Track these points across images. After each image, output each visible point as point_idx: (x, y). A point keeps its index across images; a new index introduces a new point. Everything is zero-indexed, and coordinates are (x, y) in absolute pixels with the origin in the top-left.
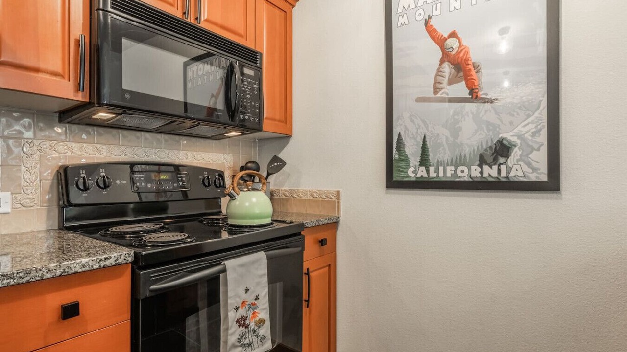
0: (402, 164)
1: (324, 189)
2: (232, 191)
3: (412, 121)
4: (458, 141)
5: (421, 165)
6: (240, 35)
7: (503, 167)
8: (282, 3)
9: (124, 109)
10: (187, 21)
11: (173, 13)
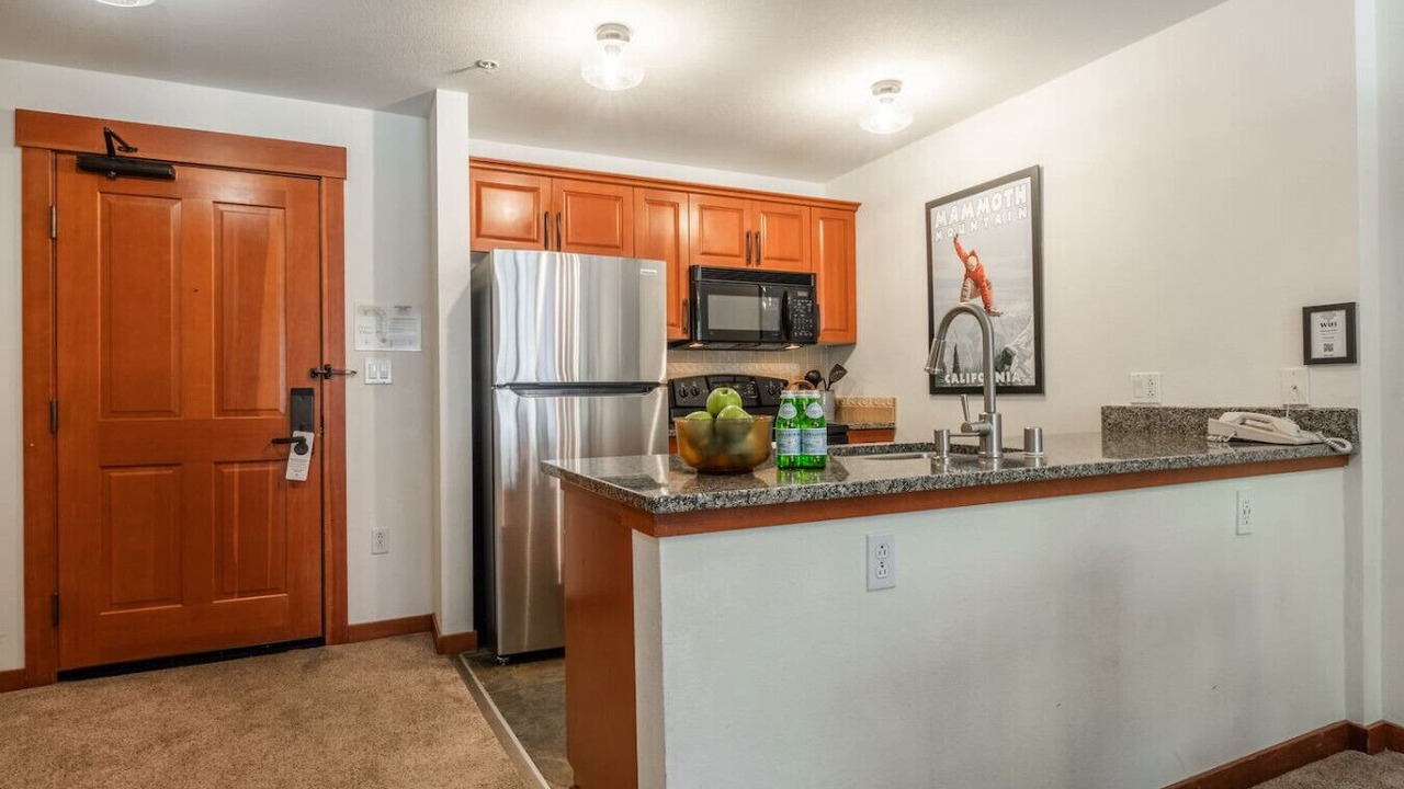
0: (941, 373)
1: (882, 396)
5: (954, 372)
6: (797, 260)
7: (1008, 373)
8: (842, 214)
9: (710, 342)
10: (750, 267)
11: (740, 264)
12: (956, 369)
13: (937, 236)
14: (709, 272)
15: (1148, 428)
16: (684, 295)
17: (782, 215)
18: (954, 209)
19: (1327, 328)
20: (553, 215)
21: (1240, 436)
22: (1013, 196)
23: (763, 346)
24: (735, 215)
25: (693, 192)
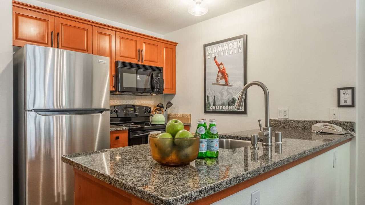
0: (209, 105)
1: (186, 113)
2: (152, 114)
3: (211, 91)
4: (223, 98)
5: (214, 106)
6: (156, 62)
7: (234, 107)
8: (171, 46)
9: (124, 92)
10: (139, 63)
11: (135, 61)
12: (214, 105)
13: (208, 57)
14: (124, 64)
15: (284, 127)
16: (113, 73)
17: (151, 44)
18: (215, 47)
19: (345, 95)
20: (55, 34)
21: (324, 131)
22: (237, 44)
23: (144, 94)
24: (134, 43)
25: (117, 31)
